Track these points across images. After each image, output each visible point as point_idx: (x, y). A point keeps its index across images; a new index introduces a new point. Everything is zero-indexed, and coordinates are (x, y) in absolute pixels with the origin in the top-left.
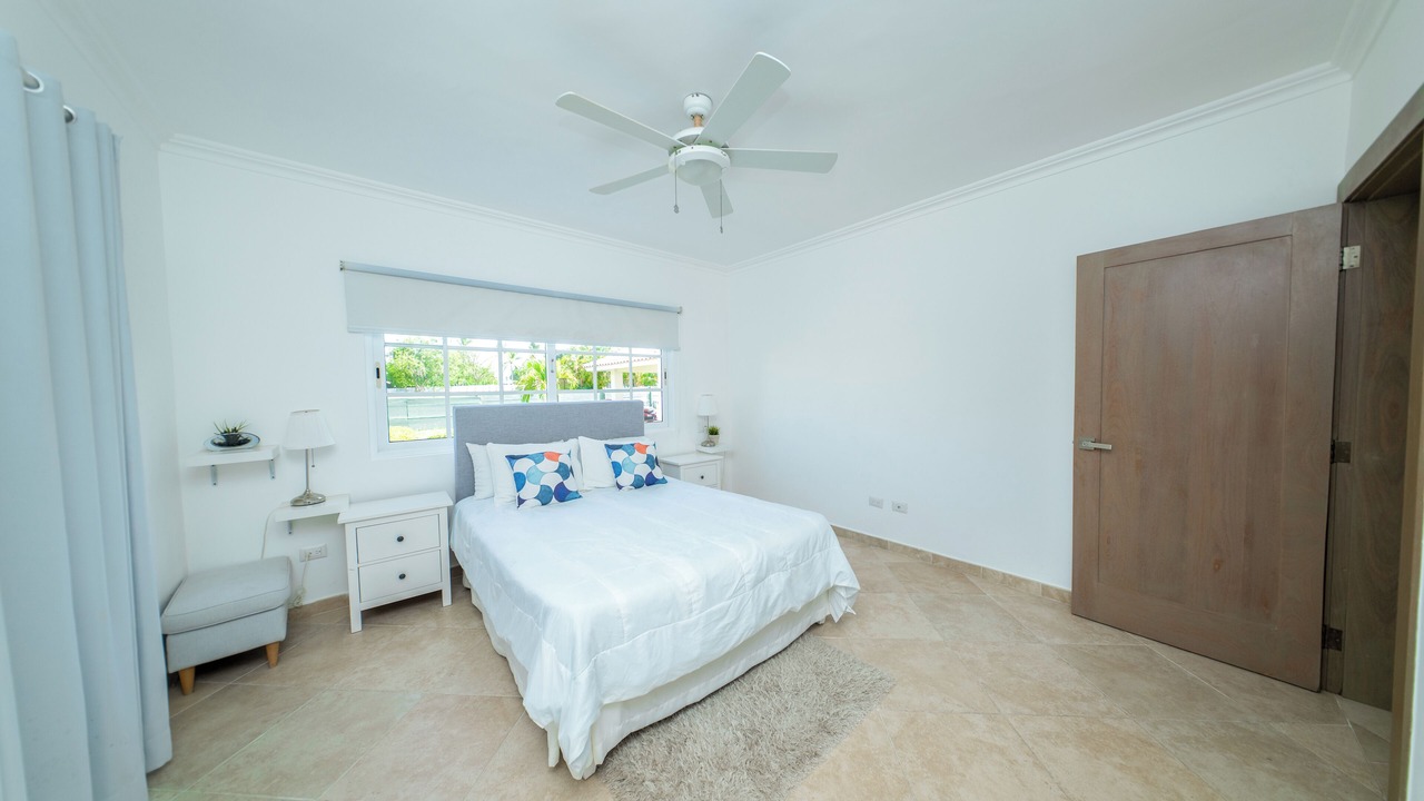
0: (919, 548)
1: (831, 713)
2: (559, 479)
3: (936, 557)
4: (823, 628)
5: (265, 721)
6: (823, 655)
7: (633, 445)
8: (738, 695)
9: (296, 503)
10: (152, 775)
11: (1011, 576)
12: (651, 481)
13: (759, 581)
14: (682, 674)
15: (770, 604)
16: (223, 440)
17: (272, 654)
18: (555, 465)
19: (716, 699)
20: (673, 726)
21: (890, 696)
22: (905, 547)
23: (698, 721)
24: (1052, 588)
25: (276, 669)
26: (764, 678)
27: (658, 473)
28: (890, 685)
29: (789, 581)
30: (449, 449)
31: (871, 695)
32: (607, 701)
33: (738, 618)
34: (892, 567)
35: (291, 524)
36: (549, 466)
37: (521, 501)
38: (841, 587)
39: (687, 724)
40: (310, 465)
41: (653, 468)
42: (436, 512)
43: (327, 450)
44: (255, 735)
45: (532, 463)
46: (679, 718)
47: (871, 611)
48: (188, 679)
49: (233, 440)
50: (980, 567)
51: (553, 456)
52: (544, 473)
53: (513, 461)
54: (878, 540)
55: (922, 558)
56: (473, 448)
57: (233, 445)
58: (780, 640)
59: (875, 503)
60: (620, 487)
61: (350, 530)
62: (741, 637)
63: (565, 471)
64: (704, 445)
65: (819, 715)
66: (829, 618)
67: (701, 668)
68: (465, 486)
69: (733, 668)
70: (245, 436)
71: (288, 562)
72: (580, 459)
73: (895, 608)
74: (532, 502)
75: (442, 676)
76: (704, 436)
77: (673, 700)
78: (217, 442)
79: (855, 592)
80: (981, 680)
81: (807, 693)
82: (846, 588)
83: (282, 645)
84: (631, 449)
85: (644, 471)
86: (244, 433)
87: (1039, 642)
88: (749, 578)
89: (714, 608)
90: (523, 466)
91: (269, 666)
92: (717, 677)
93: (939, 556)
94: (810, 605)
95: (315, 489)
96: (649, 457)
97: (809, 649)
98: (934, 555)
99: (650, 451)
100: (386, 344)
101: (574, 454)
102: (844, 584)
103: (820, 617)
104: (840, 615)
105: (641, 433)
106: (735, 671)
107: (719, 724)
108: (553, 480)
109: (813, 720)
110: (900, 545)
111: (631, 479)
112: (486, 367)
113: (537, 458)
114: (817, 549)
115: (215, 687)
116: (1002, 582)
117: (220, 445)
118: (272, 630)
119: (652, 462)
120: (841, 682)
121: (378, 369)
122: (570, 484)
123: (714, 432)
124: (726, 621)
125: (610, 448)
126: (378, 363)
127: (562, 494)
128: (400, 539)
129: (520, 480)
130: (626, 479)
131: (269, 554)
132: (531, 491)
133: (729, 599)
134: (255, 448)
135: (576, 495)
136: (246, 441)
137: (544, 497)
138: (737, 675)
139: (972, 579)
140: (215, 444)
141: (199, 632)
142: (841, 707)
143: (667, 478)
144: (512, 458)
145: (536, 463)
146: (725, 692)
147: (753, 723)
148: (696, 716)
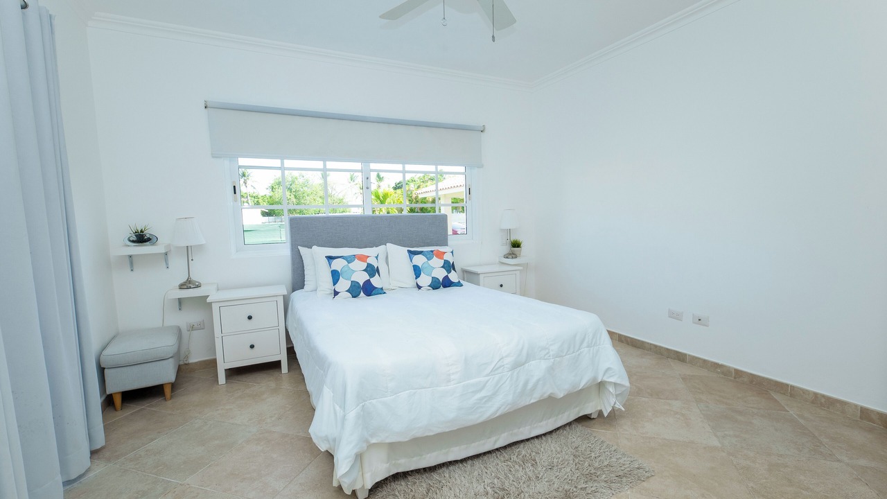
0: (720, 362)
1: (580, 487)
2: (366, 277)
3: (738, 373)
4: (594, 421)
5: (159, 432)
6: (586, 442)
7: (432, 251)
8: (497, 461)
9: (182, 287)
10: (94, 453)
11: (823, 396)
12: (447, 283)
13: (517, 365)
14: (439, 431)
15: (530, 386)
16: (135, 238)
17: (167, 390)
18: (364, 265)
19: (477, 463)
20: (435, 476)
21: (645, 484)
22: (705, 361)
23: (456, 476)
24: (872, 411)
25: (169, 403)
26: (524, 453)
27: (453, 277)
28: (647, 474)
29: (551, 370)
30: (286, 252)
31: (624, 479)
32: (374, 441)
33: (495, 394)
34: (685, 379)
35: (180, 301)
36: (359, 266)
37: (336, 293)
38: (610, 383)
39: (447, 475)
40: (190, 260)
41: (449, 272)
42: (275, 299)
43: (200, 247)
44: (152, 440)
45: (344, 262)
46: (441, 471)
47: (650, 414)
48: (118, 400)
49: (141, 238)
50: (787, 385)
51: (363, 258)
52: (354, 271)
53: (331, 260)
54: (677, 352)
55: (723, 373)
56: (303, 250)
57: (141, 242)
58: (544, 423)
59: (676, 316)
60: (419, 287)
61: (215, 307)
62: (498, 410)
63: (372, 271)
64: (506, 257)
65: (567, 487)
66: (600, 413)
67: (458, 430)
68: (298, 282)
69: (494, 439)
70: (148, 236)
71: (179, 330)
72: (387, 263)
73: (677, 413)
74: (344, 295)
75: (273, 419)
76: (506, 249)
77: (435, 454)
78: (131, 239)
79: (624, 389)
80: (751, 484)
81: (561, 469)
82: (615, 384)
83: (174, 386)
84: (429, 256)
85: (441, 274)
86: (147, 234)
87: (839, 461)
88: (509, 361)
89: (472, 381)
90: (338, 265)
91: (165, 400)
92: (477, 443)
93: (741, 372)
94: (576, 396)
95: (194, 278)
96: (446, 262)
97: (576, 437)
98: (737, 371)
99: (448, 257)
100: (240, 167)
101: (382, 258)
102: (612, 380)
103: (589, 409)
104: (609, 409)
105: (445, 243)
106: (496, 442)
107: (474, 480)
108: (362, 278)
109: (561, 489)
110: (699, 359)
111: (429, 281)
112: (341, 198)
113: (349, 259)
114: (585, 344)
115: (134, 409)
116: (813, 402)
117: (133, 241)
118: (165, 374)
119: (449, 266)
120: (596, 465)
121: (234, 187)
122: (376, 281)
123: (516, 245)
124: (483, 394)
125: (412, 253)
126: (234, 182)
127: (369, 289)
128: (250, 318)
129: (336, 276)
130: (425, 280)
131: (166, 324)
132: (343, 285)
133: (488, 375)
134: (153, 244)
135: (381, 291)
136: (149, 240)
137: (355, 291)
138: (497, 446)
139: (777, 397)
140: (130, 241)
141: (122, 369)
142: (590, 484)
143: (462, 282)
144: (330, 258)
145: (349, 263)
146: (485, 458)
147: (503, 483)
148: (457, 472)
